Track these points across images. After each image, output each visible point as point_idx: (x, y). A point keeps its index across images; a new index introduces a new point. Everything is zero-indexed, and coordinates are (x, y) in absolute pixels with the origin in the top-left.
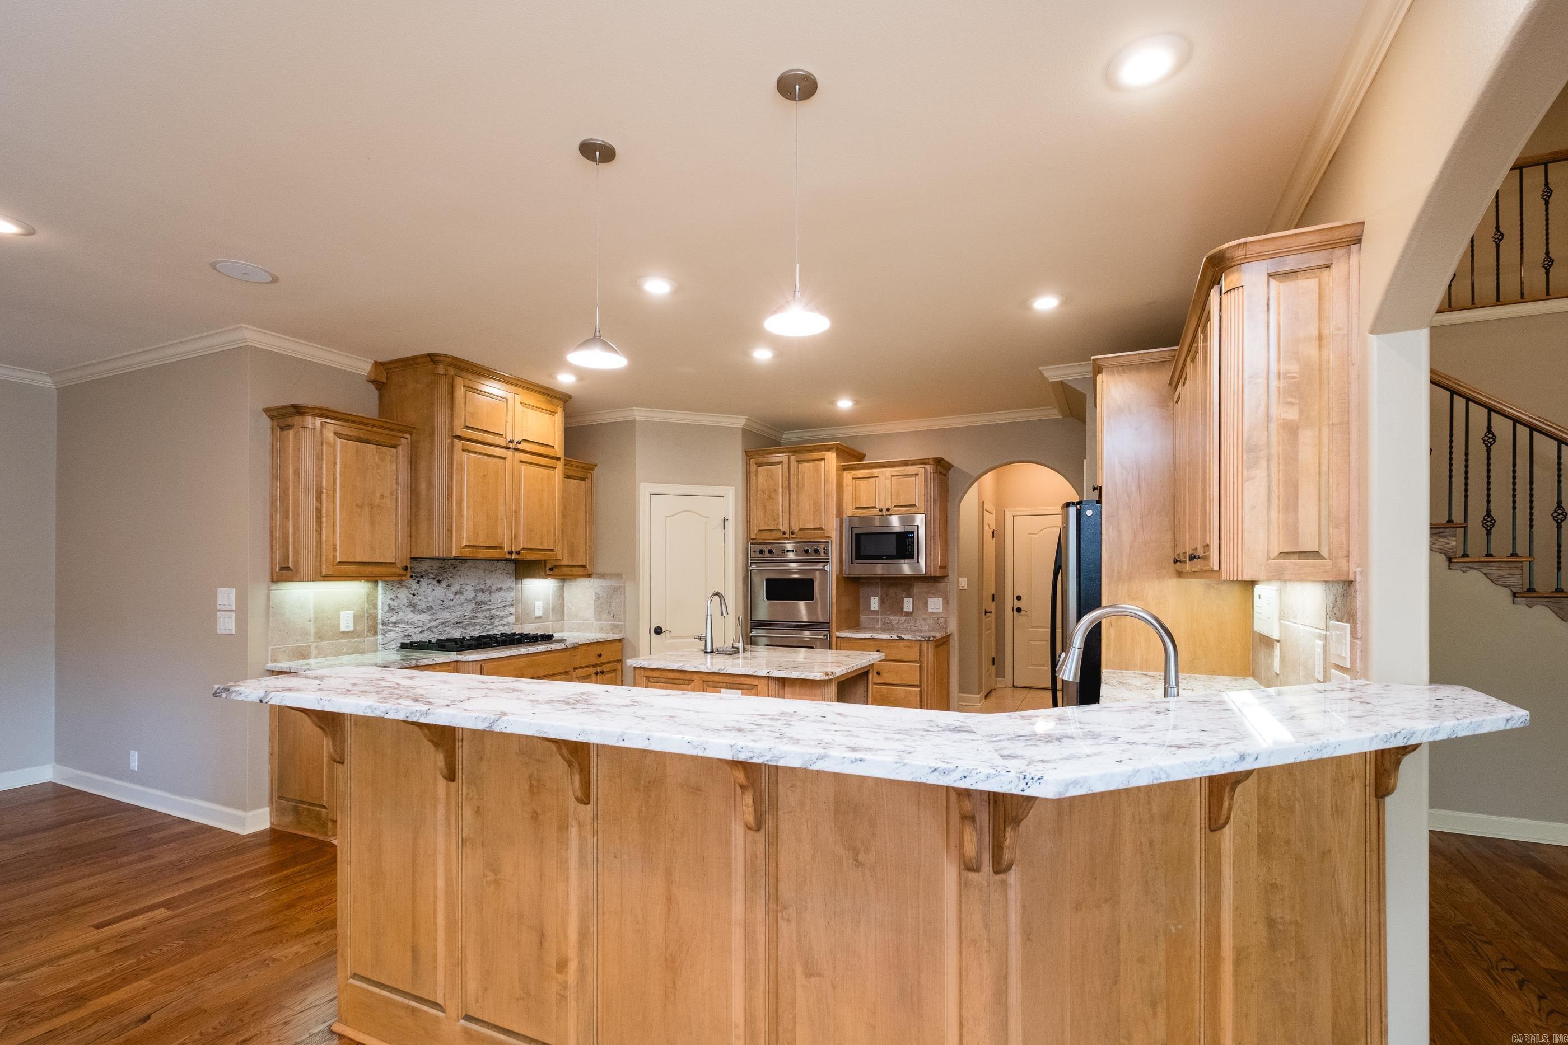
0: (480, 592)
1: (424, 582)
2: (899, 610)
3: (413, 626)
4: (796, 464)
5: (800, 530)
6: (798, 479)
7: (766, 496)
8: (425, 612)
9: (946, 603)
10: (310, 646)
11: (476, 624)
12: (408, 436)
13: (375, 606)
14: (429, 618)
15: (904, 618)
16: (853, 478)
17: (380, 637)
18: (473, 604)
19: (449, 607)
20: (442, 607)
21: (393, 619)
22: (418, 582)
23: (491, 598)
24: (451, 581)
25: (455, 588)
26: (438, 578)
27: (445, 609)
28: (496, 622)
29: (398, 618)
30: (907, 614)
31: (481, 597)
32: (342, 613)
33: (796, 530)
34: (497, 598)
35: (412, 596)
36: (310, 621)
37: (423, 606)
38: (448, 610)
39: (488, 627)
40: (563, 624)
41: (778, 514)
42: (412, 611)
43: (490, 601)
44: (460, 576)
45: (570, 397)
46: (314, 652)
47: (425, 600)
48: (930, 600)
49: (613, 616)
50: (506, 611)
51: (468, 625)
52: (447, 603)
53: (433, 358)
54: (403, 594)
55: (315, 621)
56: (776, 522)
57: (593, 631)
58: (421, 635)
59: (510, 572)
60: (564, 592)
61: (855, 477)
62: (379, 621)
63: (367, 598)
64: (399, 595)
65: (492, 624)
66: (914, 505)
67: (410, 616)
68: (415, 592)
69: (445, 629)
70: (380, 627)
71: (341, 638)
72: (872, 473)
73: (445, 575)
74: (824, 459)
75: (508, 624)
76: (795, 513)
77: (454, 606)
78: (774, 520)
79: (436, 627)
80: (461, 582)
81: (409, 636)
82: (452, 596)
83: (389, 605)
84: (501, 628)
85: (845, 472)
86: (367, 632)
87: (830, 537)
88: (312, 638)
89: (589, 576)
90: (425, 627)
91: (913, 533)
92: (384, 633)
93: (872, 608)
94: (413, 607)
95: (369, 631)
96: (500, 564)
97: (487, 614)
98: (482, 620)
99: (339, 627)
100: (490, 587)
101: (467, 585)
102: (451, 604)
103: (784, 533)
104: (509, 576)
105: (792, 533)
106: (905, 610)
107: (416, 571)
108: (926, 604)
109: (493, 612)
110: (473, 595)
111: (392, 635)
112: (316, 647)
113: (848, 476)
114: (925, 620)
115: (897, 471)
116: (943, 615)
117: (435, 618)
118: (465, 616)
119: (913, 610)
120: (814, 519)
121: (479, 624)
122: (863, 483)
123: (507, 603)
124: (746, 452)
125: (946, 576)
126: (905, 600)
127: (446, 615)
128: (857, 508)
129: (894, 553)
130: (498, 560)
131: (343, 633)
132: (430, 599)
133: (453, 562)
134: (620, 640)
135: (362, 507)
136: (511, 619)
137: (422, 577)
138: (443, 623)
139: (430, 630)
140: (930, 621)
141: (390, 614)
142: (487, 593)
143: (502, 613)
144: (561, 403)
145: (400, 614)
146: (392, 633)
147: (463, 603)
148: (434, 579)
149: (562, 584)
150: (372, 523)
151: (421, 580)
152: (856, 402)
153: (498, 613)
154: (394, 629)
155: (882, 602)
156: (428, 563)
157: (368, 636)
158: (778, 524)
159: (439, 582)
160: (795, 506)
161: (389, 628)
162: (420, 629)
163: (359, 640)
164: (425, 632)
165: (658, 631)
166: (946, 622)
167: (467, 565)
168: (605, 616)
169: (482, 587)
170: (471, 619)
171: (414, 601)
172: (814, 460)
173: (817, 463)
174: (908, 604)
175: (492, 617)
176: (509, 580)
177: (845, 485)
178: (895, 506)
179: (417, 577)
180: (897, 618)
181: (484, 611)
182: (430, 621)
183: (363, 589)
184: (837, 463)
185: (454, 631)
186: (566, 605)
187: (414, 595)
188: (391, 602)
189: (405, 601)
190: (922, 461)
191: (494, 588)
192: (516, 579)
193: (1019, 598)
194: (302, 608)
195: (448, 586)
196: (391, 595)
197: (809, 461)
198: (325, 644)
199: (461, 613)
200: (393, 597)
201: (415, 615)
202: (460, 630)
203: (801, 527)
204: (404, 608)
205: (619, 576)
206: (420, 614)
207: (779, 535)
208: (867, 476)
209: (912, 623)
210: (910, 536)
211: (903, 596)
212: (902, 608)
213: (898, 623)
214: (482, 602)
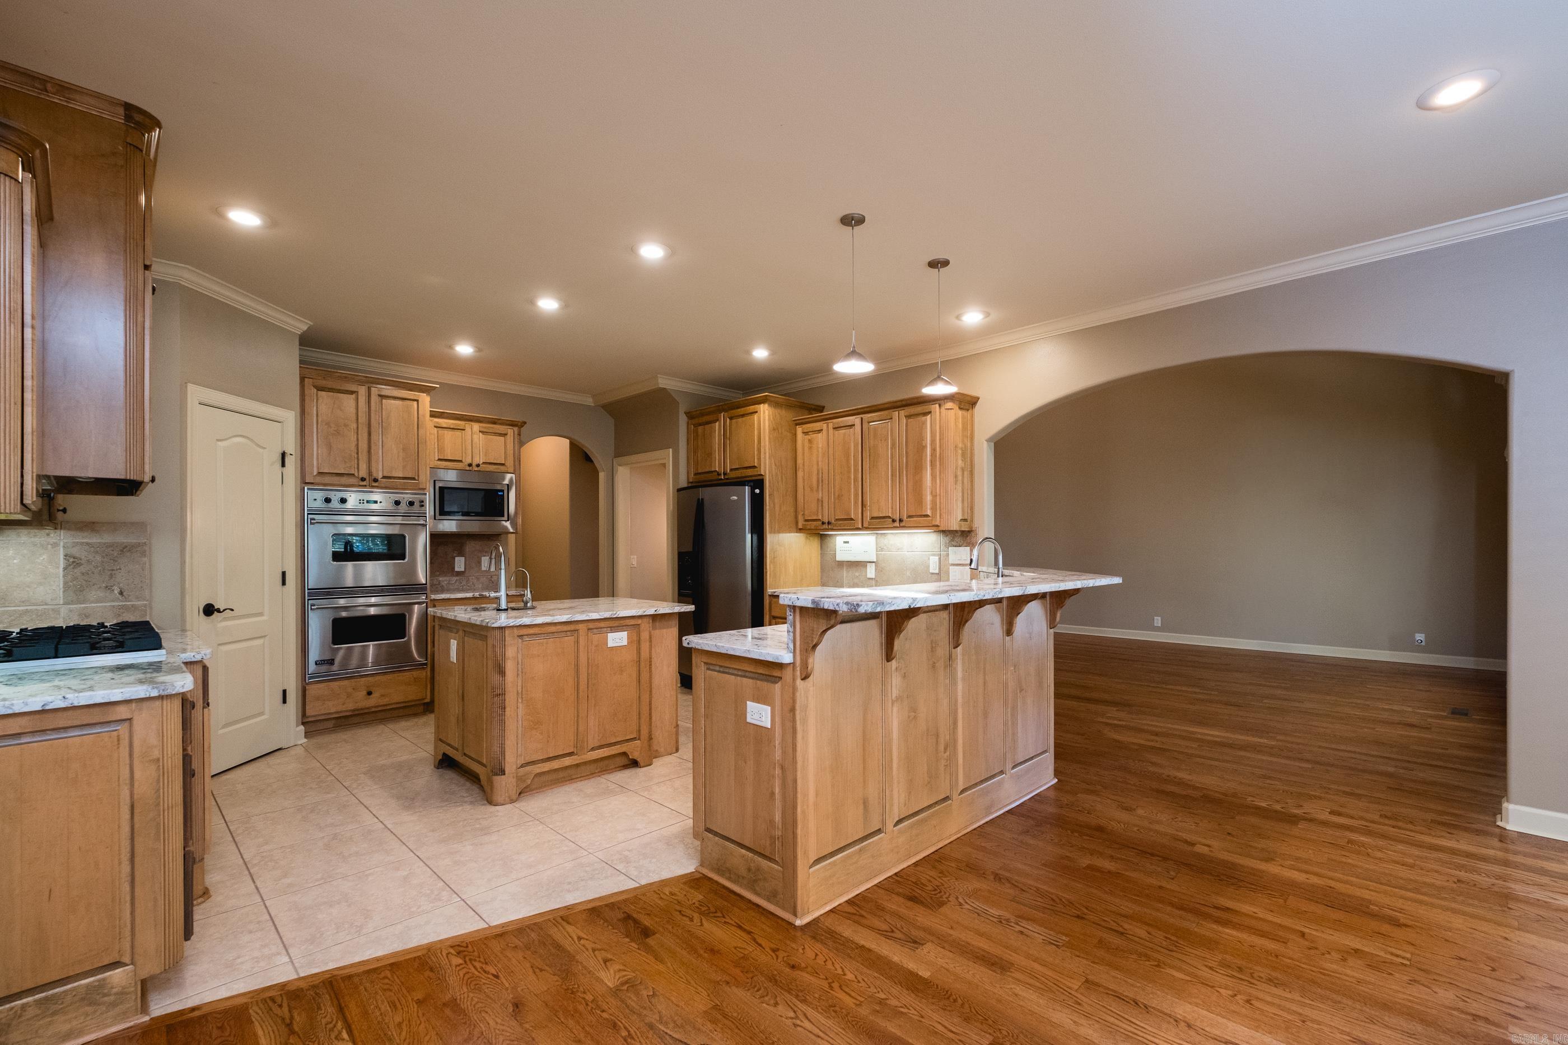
2: (451, 570)
4: (378, 399)
5: (384, 477)
6: (381, 416)
7: (332, 431)
15: (455, 578)
16: (435, 427)
30: (459, 574)
33: (379, 477)
49: (121, 593)
56: (350, 466)
61: (439, 426)
66: (504, 464)
72: (459, 426)
74: (416, 400)
76: (377, 455)
78: (345, 462)
87: (425, 489)
91: (503, 491)
103: (362, 480)
105: (374, 480)
106: (457, 569)
108: (479, 562)
114: (478, 579)
115: (485, 428)
119: (465, 569)
120: (404, 467)
122: (448, 435)
124: (301, 367)
126: (457, 559)
128: (439, 460)
129: (481, 510)
140: (483, 579)
152: (479, 350)
158: (352, 468)
165: (209, 610)
172: (407, 400)
173: (408, 403)
174: (460, 563)
178: (484, 463)
180: (448, 578)
184: (428, 407)
190: (511, 423)
197: (395, 398)
203: (386, 474)
207: (355, 481)
208: (452, 427)
209: (464, 583)
210: (500, 493)
211: (455, 555)
212: (454, 568)
213: (449, 583)
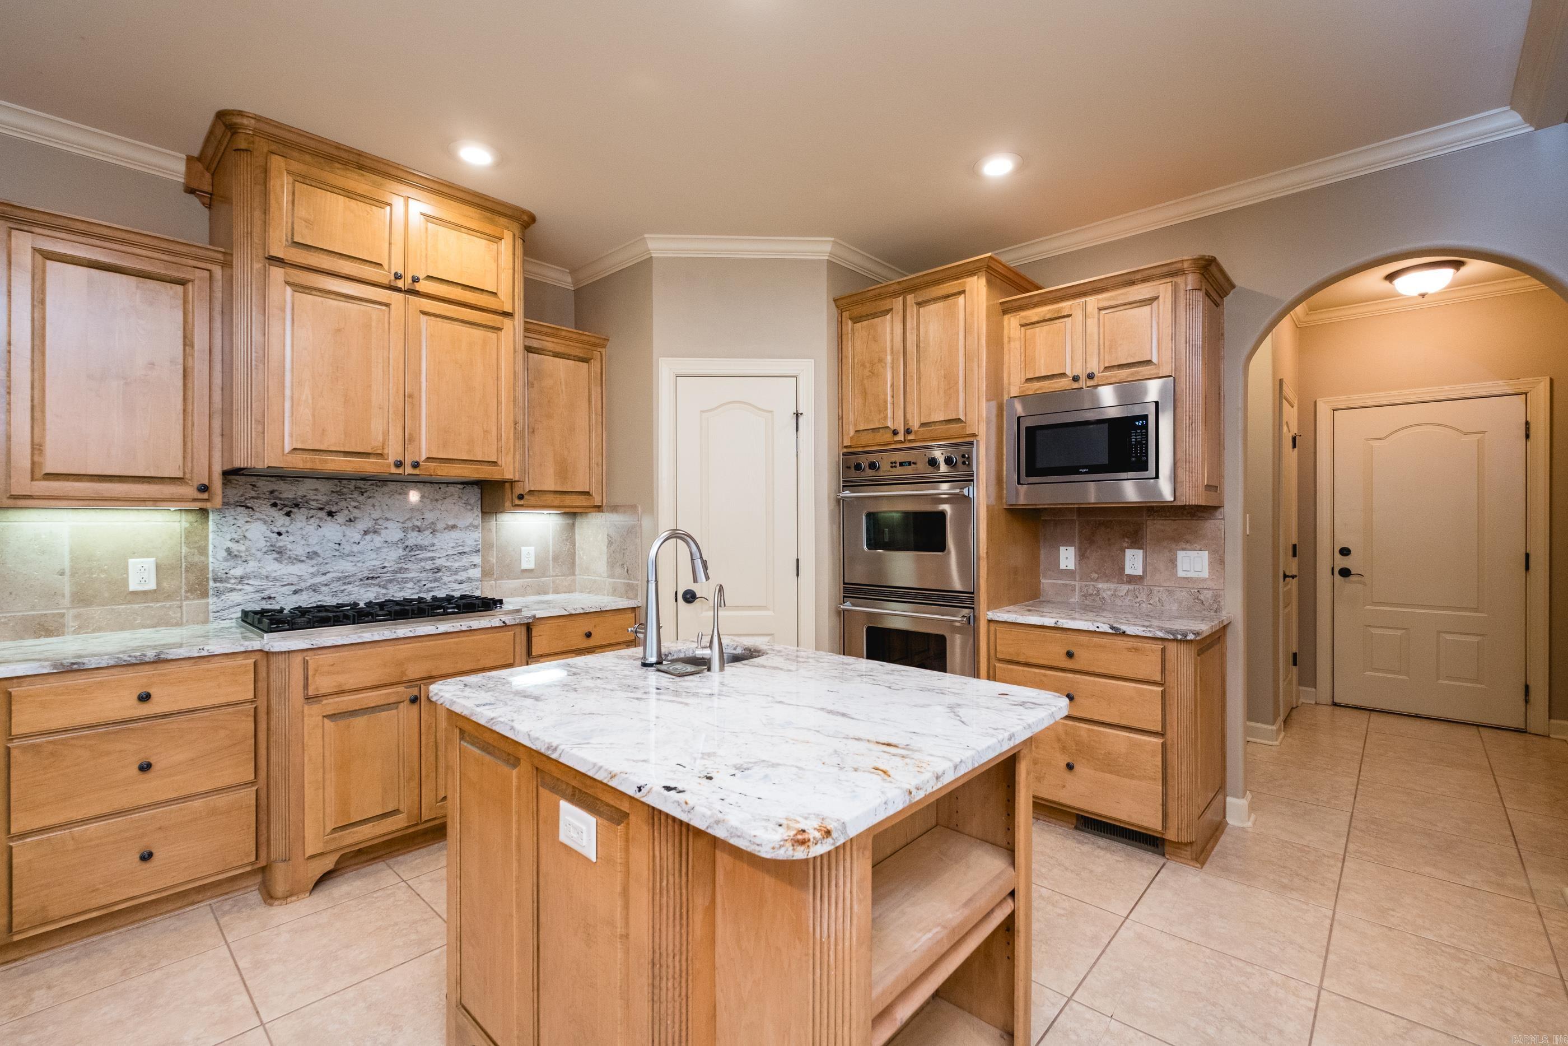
0: (413, 530)
1: (300, 515)
2: (1118, 573)
3: (278, 584)
4: (915, 309)
5: (923, 425)
6: (918, 335)
7: (867, 373)
8: (303, 561)
9: (1219, 561)
10: (63, 615)
11: (405, 581)
12: (213, 267)
13: (203, 551)
14: (312, 570)
15: (1125, 588)
16: (1022, 326)
17: (211, 600)
18: (401, 551)
19: (352, 554)
20: (337, 553)
21: (238, 572)
22: (288, 514)
23: (435, 541)
24: (356, 513)
25: (362, 525)
26: (328, 508)
27: (343, 556)
28: (445, 578)
29: (248, 570)
30: (1132, 579)
31: (414, 539)
32: (130, 561)
33: (915, 425)
34: (446, 541)
35: (275, 536)
36: (62, 574)
37: (300, 551)
38: (350, 558)
39: (429, 585)
40: (574, 581)
41: (886, 402)
42: (276, 559)
43: (433, 545)
44: (374, 506)
45: (533, 219)
46: (71, 623)
47: (303, 542)
48: (1181, 554)
49: (626, 572)
50: (465, 561)
51: (390, 581)
52: (347, 548)
54: (257, 532)
55: (73, 575)
56: (882, 415)
57: (606, 592)
58: (295, 597)
59: (472, 501)
60: (574, 533)
61: (1025, 321)
62: (210, 575)
63: (187, 537)
64: (247, 534)
65: (436, 580)
66: (1149, 362)
67: (272, 566)
68: (283, 530)
69: (343, 588)
70: (211, 584)
71: (130, 602)
72: (1059, 310)
73: (343, 504)
74: (964, 292)
75: (469, 580)
76: (914, 395)
77: (360, 553)
78: (880, 412)
79: (326, 585)
80: (375, 515)
81: (270, 598)
82: (357, 537)
83: (229, 551)
84: (456, 586)
85: (1006, 317)
86: (186, 592)
87: (975, 435)
88: (66, 601)
89: (599, 508)
90: (303, 585)
91: (1145, 417)
92: (219, 593)
93: (1062, 567)
94: (278, 553)
95: (191, 590)
96: (451, 489)
97: (428, 565)
98: (417, 575)
99: (125, 582)
100: (433, 523)
101: (387, 519)
102: (356, 548)
103: (895, 433)
104: (469, 507)
105: (908, 431)
106: (1128, 571)
107: (284, 496)
108: (1173, 562)
109: (439, 562)
110: (401, 535)
111: (236, 597)
112: (77, 617)
113: (1012, 323)
114: (1170, 592)
115: (1109, 299)
116: (1211, 584)
117: (323, 569)
118: (384, 567)
119: (1144, 571)
120: (946, 404)
121: (411, 579)
122: (1040, 332)
123: (466, 549)
124: (835, 301)
125: (1219, 507)
126: (1129, 553)
127: (346, 566)
128: (1028, 380)
129: (1104, 460)
130: (448, 484)
131: (135, 593)
132: (314, 540)
133: (360, 484)
134: (634, 609)
136: (476, 573)
137: (297, 505)
138: (339, 579)
139: (314, 589)
140: (1182, 595)
141: (231, 563)
142: (427, 533)
143: (456, 565)
144: (516, 227)
145: (251, 564)
146: (234, 593)
147: (379, 548)
148: (321, 509)
149: (571, 522)
151: (295, 510)
153: (449, 564)
154: (240, 587)
155: (1082, 556)
156: (310, 484)
157: (187, 598)
158: (885, 418)
159: (331, 514)
160: (913, 384)
161: (229, 586)
162: (293, 588)
163: (168, 604)
164: (304, 593)
165: (687, 597)
166: (1216, 598)
167: (386, 489)
168: (618, 571)
169: (418, 523)
170: (396, 572)
171: (281, 544)
172: (947, 297)
173: (951, 300)
174: (1134, 561)
175: (438, 570)
176: (469, 514)
177: (1006, 340)
178: (1107, 369)
179: (286, 506)
180: (1112, 586)
181: (421, 560)
182: (313, 575)
183: (177, 525)
184: (988, 300)
185: (362, 591)
186: (577, 552)
187: (279, 534)
188: (230, 544)
189: (262, 543)
190: (1165, 269)
191: (440, 526)
192: (483, 512)
193: (1345, 552)
194: (44, 552)
195: (350, 520)
196: (231, 533)
197: (936, 300)
198: (96, 612)
199: (377, 563)
200: (236, 537)
201: (281, 566)
202: (376, 589)
203: (924, 421)
204: (259, 554)
205: (632, 508)
206: (294, 564)
207: (888, 437)
208: (1048, 316)
209: (1143, 597)
210: (1139, 423)
211: (1125, 545)
212: (1123, 569)
213: (1114, 595)
214: (418, 547)
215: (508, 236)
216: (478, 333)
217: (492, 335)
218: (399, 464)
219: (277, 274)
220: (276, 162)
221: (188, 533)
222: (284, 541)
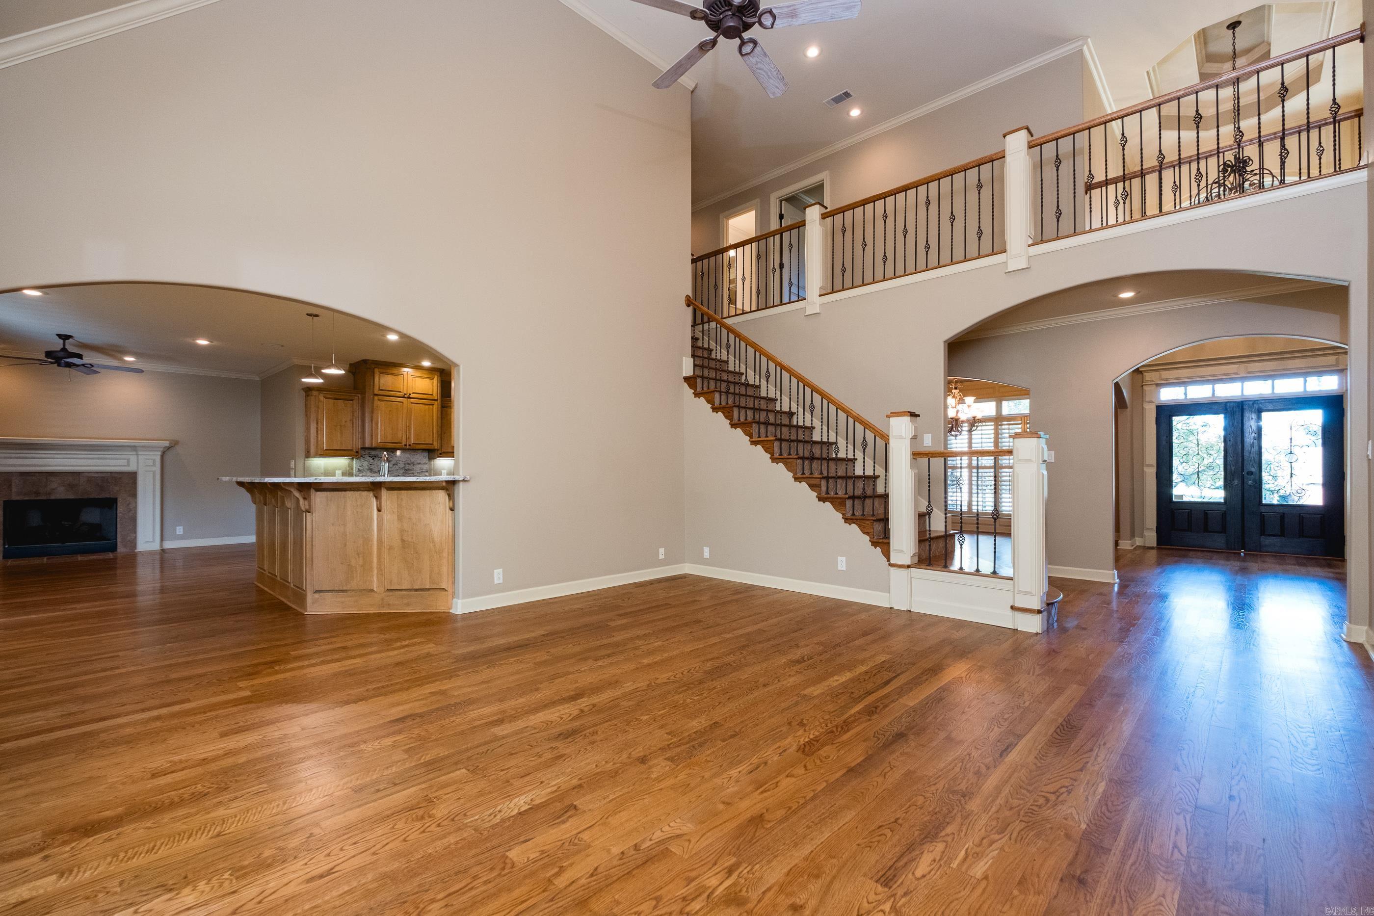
12: (359, 395)
13: (352, 469)
22: (373, 459)
25: (393, 463)
31: (407, 467)
32: (336, 471)
34: (417, 468)
37: (376, 470)
42: (369, 472)
43: (413, 469)
47: (377, 468)
50: (423, 475)
53: (365, 361)
54: (366, 464)
59: (425, 455)
64: (362, 465)
83: (358, 469)
94: (371, 470)
96: (419, 451)
100: (413, 462)
101: (400, 461)
104: (425, 457)
107: (372, 454)
109: (415, 475)
110: (404, 466)
123: (424, 471)
135: (336, 426)
137: (375, 457)
141: (358, 473)
142: (411, 465)
144: (438, 373)
145: (363, 473)
147: (397, 470)
150: (341, 433)
153: (418, 475)
169: (409, 462)
176: (425, 459)
179: (373, 457)
181: (410, 474)
183: (346, 461)
187: (370, 465)
189: (366, 467)
191: (418, 462)
192: (430, 458)
194: (318, 468)
196: (359, 463)
200: (360, 465)
204: (366, 470)
214: (409, 470)
215: (436, 377)
216: (427, 407)
217: (431, 407)
218: (405, 445)
219: (376, 398)
220: (376, 370)
221: (349, 464)
222: (372, 467)
